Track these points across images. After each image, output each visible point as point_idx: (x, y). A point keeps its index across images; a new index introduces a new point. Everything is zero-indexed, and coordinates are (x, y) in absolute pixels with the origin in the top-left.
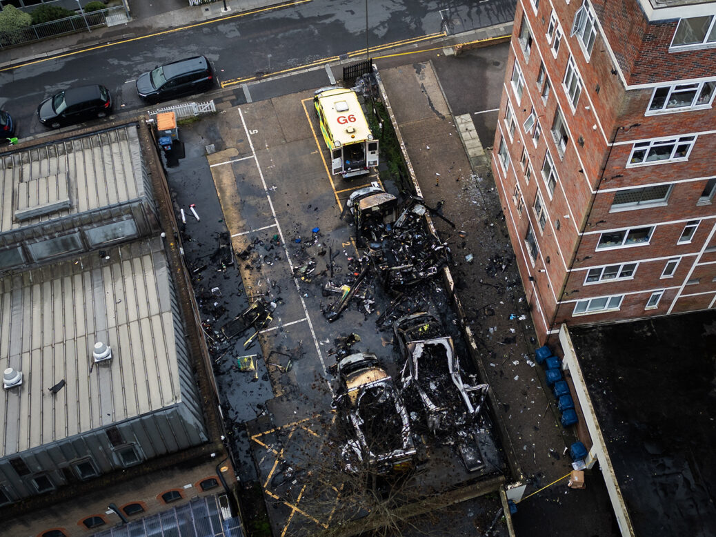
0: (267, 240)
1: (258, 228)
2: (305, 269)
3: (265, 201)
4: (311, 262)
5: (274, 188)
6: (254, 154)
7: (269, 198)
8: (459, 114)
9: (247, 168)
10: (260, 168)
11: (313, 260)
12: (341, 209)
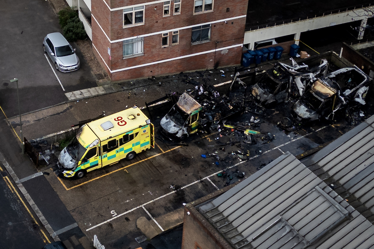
0: (224, 180)
2: (240, 156)
3: (187, 189)
4: (233, 154)
5: (173, 187)
6: (140, 206)
7: (184, 187)
8: (67, 99)
9: (157, 207)
10: (155, 200)
11: (230, 153)
12: (179, 147)
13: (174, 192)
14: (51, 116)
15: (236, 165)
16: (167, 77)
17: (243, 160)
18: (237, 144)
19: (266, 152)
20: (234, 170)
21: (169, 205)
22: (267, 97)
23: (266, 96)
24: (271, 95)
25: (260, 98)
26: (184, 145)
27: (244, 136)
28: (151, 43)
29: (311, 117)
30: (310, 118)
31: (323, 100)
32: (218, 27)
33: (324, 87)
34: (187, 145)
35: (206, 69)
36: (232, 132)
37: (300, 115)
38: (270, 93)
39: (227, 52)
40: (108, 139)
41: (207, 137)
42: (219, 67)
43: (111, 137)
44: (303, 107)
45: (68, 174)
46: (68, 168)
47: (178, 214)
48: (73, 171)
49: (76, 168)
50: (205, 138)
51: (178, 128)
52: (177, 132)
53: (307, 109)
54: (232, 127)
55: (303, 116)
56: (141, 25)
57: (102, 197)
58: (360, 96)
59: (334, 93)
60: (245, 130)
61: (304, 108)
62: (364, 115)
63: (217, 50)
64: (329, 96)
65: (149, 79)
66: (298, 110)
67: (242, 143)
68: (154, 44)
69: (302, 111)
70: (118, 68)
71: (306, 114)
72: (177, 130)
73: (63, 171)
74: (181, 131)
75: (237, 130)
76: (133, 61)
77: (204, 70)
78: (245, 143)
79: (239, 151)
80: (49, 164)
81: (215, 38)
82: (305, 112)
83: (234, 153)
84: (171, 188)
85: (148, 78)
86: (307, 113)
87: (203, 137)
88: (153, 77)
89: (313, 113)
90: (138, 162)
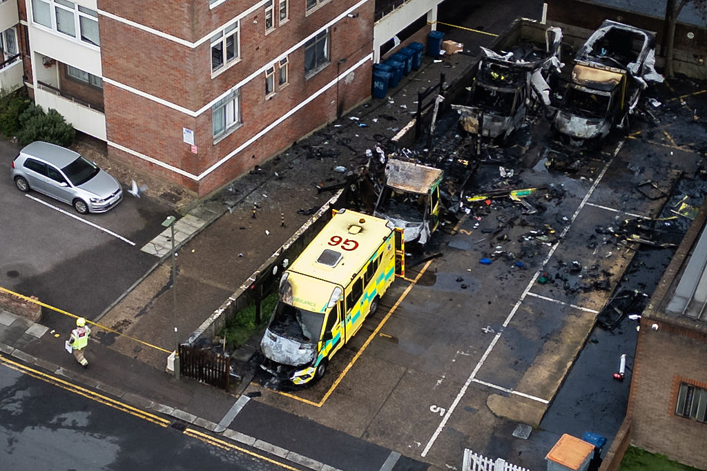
0: (556, 286)
1: (554, 303)
2: (542, 238)
3: (514, 323)
4: (527, 239)
5: (489, 329)
6: (469, 380)
7: (506, 323)
8: (153, 258)
9: (498, 371)
10: (481, 361)
11: (521, 240)
12: (429, 262)
13: (498, 337)
14: (157, 296)
15: (550, 255)
16: (278, 159)
17: (553, 243)
18: (517, 222)
19: (574, 216)
20: (556, 264)
21: (513, 360)
22: (503, 125)
23: (500, 124)
24: (507, 118)
25: (489, 132)
26: (436, 257)
27: (515, 204)
28: (251, 98)
29: (601, 131)
30: (600, 134)
31: (609, 94)
32: (339, 30)
33: (596, 72)
34: (441, 255)
35: (326, 124)
36: (489, 205)
37: (579, 134)
38: (504, 115)
39: (352, 78)
40: (352, 280)
41: (459, 229)
42: (344, 113)
43: (355, 276)
44: (575, 119)
45: (303, 377)
46: (304, 363)
47: (541, 367)
48: (313, 367)
49: (317, 358)
50: (457, 232)
51: (418, 228)
52: (420, 236)
53: (586, 120)
54: (484, 198)
55: (587, 133)
56: (236, 62)
57: (391, 394)
58: (652, 68)
59: (621, 76)
60: (509, 193)
61: (580, 121)
62: (660, 104)
63: (341, 77)
64: (617, 83)
65: (251, 173)
66: (570, 129)
67: (524, 217)
68: (255, 97)
69: (579, 126)
70: (208, 165)
71: (589, 129)
72: (418, 232)
73: (292, 375)
74: (424, 230)
75: (495, 199)
76: (229, 143)
77: (324, 126)
78: (528, 215)
79: (532, 232)
80: (242, 378)
81: (337, 55)
82: (586, 127)
83: (530, 237)
84: (486, 332)
85: (249, 172)
86: (590, 126)
87: (453, 232)
88: (257, 167)
89: (601, 123)
90: (389, 314)
